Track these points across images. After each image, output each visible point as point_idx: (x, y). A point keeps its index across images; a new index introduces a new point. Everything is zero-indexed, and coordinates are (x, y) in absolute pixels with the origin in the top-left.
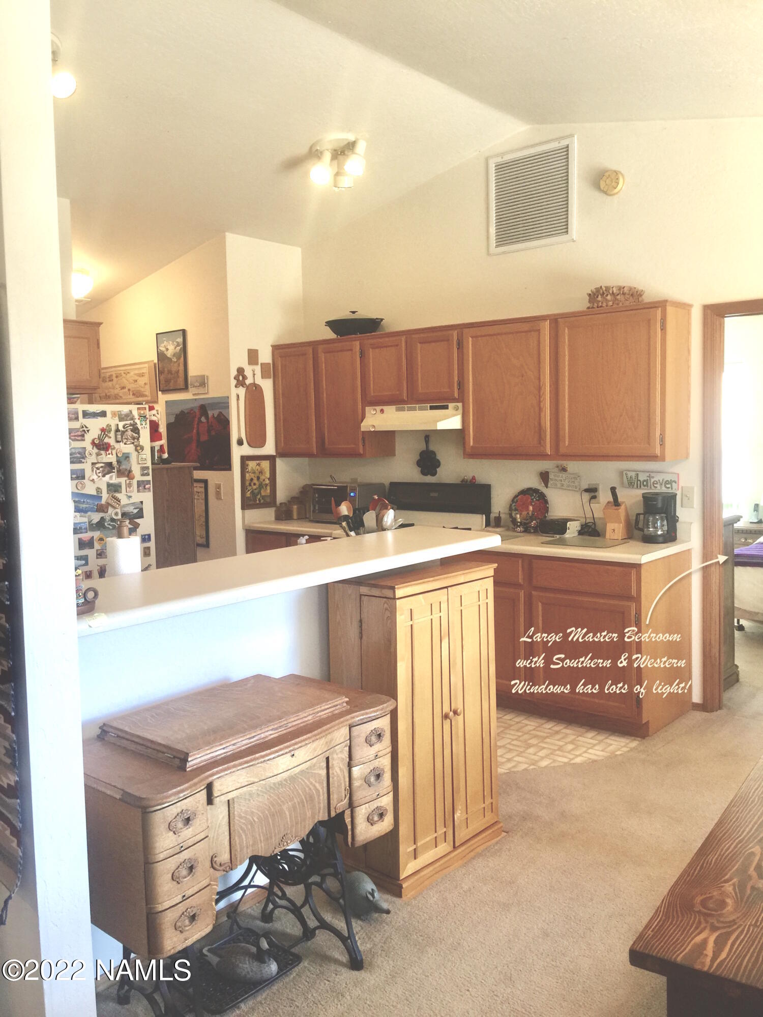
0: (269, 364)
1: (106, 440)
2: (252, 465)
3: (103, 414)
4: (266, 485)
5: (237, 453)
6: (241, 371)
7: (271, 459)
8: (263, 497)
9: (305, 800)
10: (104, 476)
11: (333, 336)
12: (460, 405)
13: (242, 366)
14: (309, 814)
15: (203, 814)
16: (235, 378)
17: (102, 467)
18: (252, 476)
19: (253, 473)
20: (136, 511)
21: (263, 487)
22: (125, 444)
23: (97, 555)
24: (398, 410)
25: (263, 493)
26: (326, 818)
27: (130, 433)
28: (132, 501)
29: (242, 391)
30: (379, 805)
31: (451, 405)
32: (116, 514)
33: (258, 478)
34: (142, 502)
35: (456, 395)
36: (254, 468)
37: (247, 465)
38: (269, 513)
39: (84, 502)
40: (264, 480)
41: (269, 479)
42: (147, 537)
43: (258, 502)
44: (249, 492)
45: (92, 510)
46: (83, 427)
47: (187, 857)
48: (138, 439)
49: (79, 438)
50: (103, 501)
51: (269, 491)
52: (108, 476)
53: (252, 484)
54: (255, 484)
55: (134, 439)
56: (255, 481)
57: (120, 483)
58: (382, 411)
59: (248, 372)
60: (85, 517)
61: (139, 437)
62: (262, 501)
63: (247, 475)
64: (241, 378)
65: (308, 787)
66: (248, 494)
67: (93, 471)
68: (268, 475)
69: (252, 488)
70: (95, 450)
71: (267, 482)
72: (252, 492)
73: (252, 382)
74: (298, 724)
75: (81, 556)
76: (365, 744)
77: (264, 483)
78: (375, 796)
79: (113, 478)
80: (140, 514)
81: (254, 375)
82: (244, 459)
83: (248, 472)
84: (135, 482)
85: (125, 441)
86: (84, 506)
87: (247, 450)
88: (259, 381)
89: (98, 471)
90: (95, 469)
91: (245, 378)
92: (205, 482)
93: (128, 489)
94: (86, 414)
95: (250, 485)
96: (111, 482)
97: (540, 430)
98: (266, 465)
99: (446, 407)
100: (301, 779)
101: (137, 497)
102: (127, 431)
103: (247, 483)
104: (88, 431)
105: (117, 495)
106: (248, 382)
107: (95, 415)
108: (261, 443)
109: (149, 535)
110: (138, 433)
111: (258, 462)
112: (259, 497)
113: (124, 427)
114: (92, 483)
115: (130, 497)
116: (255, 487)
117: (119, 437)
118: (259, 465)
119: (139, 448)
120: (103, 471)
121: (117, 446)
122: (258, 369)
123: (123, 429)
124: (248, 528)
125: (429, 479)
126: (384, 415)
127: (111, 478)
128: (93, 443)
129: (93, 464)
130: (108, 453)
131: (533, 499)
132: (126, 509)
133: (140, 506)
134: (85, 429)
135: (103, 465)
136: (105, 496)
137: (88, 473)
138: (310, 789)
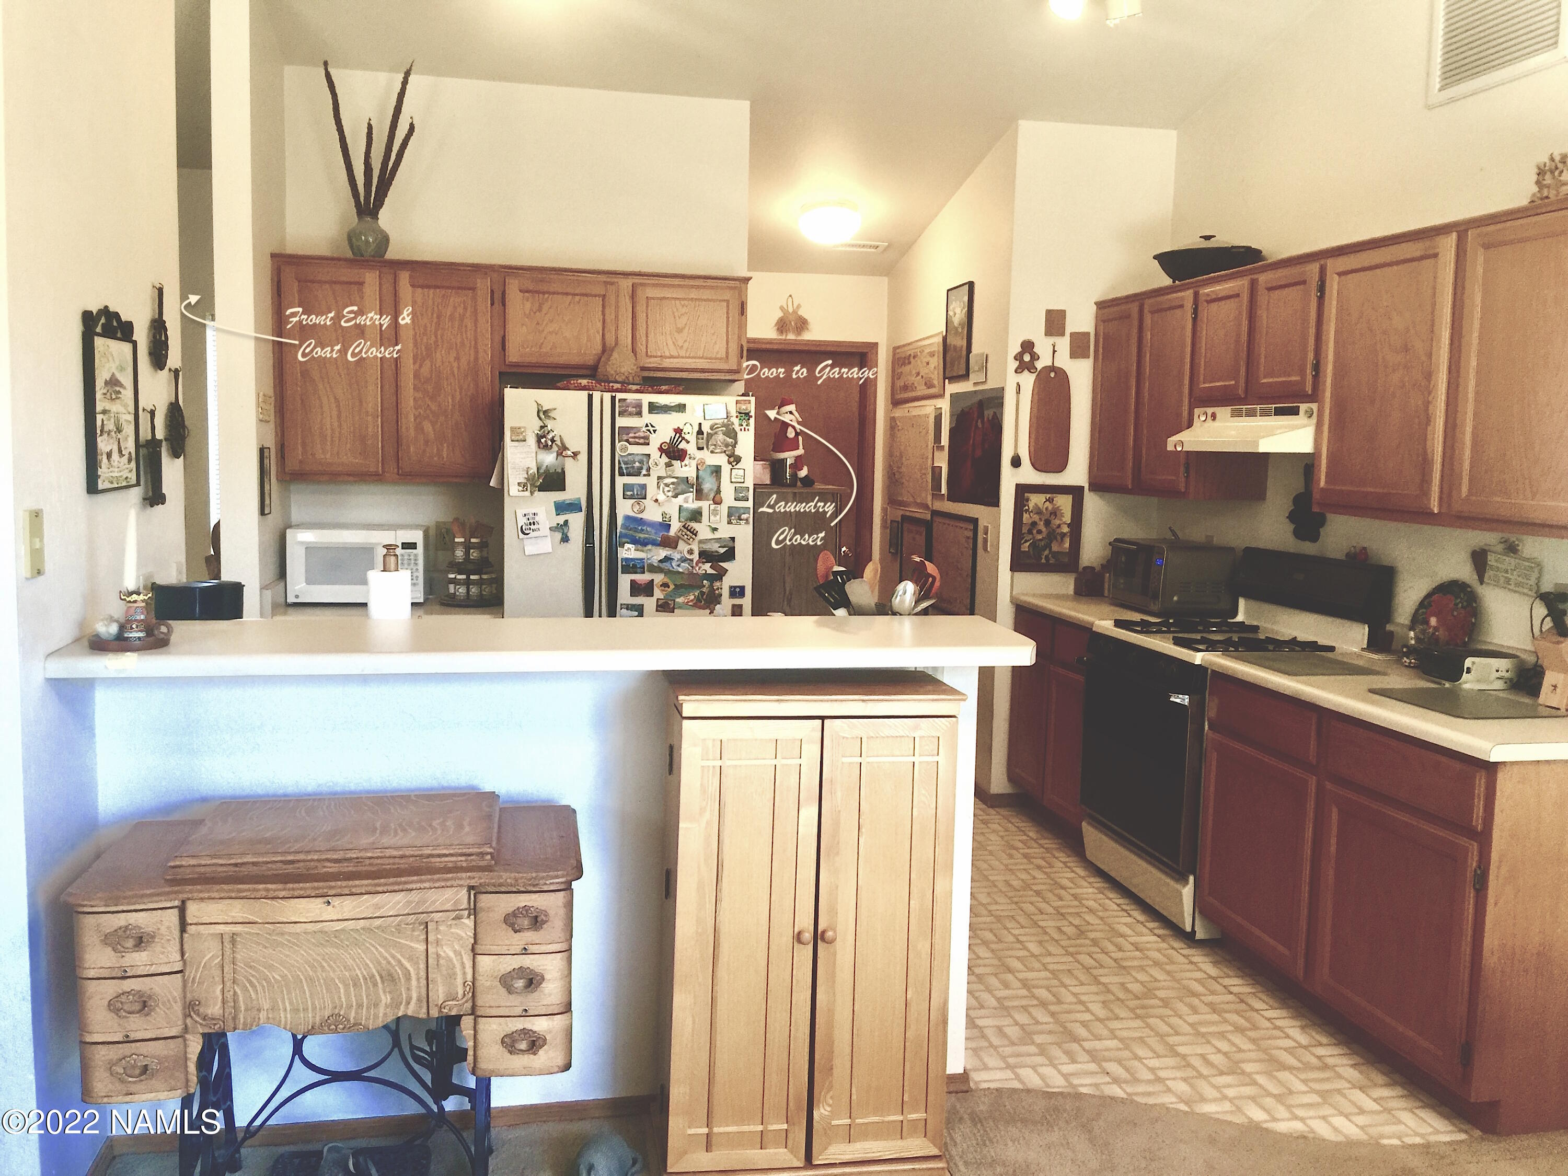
0: (1088, 334)
1: (683, 445)
2: (1036, 500)
3: (681, 408)
4: (1063, 535)
5: (1009, 480)
6: (1028, 346)
7: (1076, 492)
8: (1055, 554)
9: (378, 978)
10: (676, 496)
11: (1167, 281)
12: (1314, 406)
13: (1031, 337)
14: (385, 999)
15: (169, 940)
16: (1015, 358)
17: (673, 483)
18: (1036, 518)
19: (1037, 513)
20: (722, 550)
21: (1056, 538)
22: (712, 452)
23: (657, 606)
24: (1237, 414)
25: (1055, 548)
26: (425, 1016)
27: (720, 437)
28: (717, 535)
29: (1028, 380)
30: (529, 1026)
31: (1303, 407)
32: (691, 552)
33: (1047, 523)
34: (733, 539)
35: (1309, 389)
36: (1040, 506)
37: (1028, 500)
38: (1064, 584)
39: (642, 530)
40: (1059, 526)
41: (1069, 525)
42: (738, 590)
43: (1043, 561)
44: (1028, 544)
45: (654, 543)
46: (647, 426)
47: (137, 988)
48: (734, 446)
49: (642, 441)
50: (673, 532)
51: (1067, 545)
52: (681, 497)
53: (1035, 532)
54: (1039, 532)
55: (727, 445)
56: (1041, 526)
57: (701, 508)
58: (1214, 416)
59: (1043, 347)
60: (643, 551)
61: (736, 443)
62: (1052, 561)
63: (1026, 516)
64: (1027, 358)
65: (385, 958)
66: (1025, 547)
67: (659, 487)
68: (1067, 518)
69: (1034, 538)
70: (665, 459)
71: (1065, 529)
72: (1034, 545)
73: (1050, 364)
74: (382, 865)
75: (633, 606)
76: (504, 926)
77: (1058, 531)
78: (518, 1011)
79: (689, 502)
80: (730, 555)
81: (1054, 351)
82: (1022, 490)
83: (1027, 511)
84: (724, 509)
85: (711, 448)
86: (642, 536)
87: (1029, 475)
88: (1064, 361)
89: (667, 489)
90: (662, 486)
91: (1035, 357)
92: (975, 521)
93: (712, 517)
94: (653, 408)
95: (1030, 532)
96: (685, 505)
97: (1425, 463)
98: (1064, 503)
99: (1294, 412)
100: (371, 944)
101: (725, 531)
102: (716, 433)
103: (1025, 530)
104: (655, 431)
105: (694, 525)
106: (1039, 365)
107: (666, 409)
108: (1060, 465)
109: (742, 588)
110: (735, 437)
111: (1048, 496)
112: (1047, 552)
113: (712, 428)
114: (657, 504)
115: (715, 529)
116: (1040, 537)
117: (702, 443)
118: (1050, 500)
119: (735, 460)
120: (675, 489)
121: (699, 455)
122: (1063, 344)
123: (710, 431)
124: (1018, 603)
125: (1308, 548)
126: (1217, 424)
127: (686, 501)
128: (661, 449)
129: (659, 478)
130: (683, 464)
131: (1456, 605)
132: (706, 547)
133: (731, 544)
134: (650, 428)
135: (675, 480)
136: (675, 526)
137: (651, 491)
138: (389, 963)
